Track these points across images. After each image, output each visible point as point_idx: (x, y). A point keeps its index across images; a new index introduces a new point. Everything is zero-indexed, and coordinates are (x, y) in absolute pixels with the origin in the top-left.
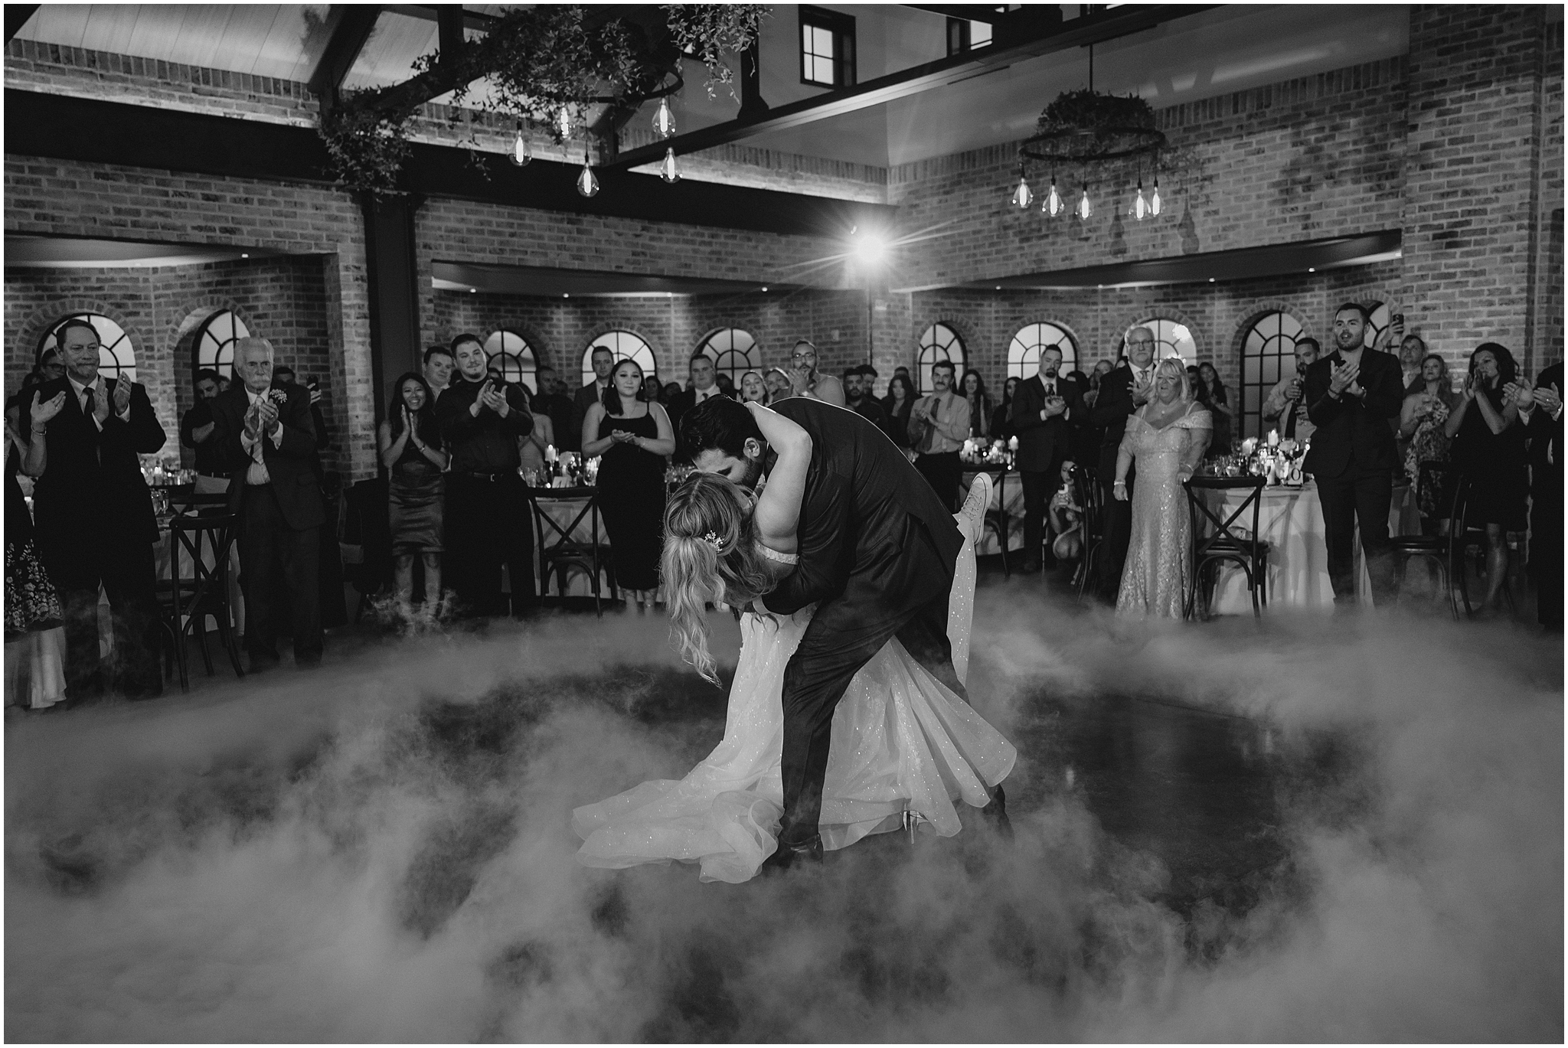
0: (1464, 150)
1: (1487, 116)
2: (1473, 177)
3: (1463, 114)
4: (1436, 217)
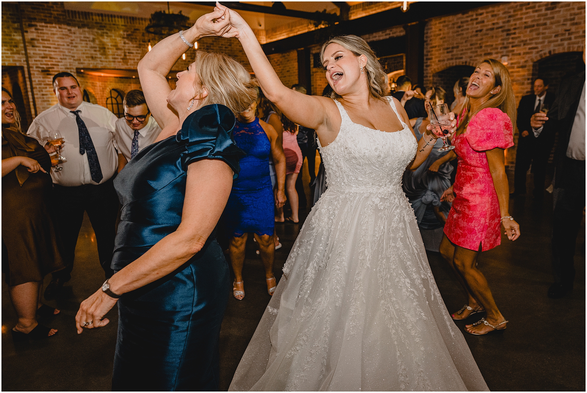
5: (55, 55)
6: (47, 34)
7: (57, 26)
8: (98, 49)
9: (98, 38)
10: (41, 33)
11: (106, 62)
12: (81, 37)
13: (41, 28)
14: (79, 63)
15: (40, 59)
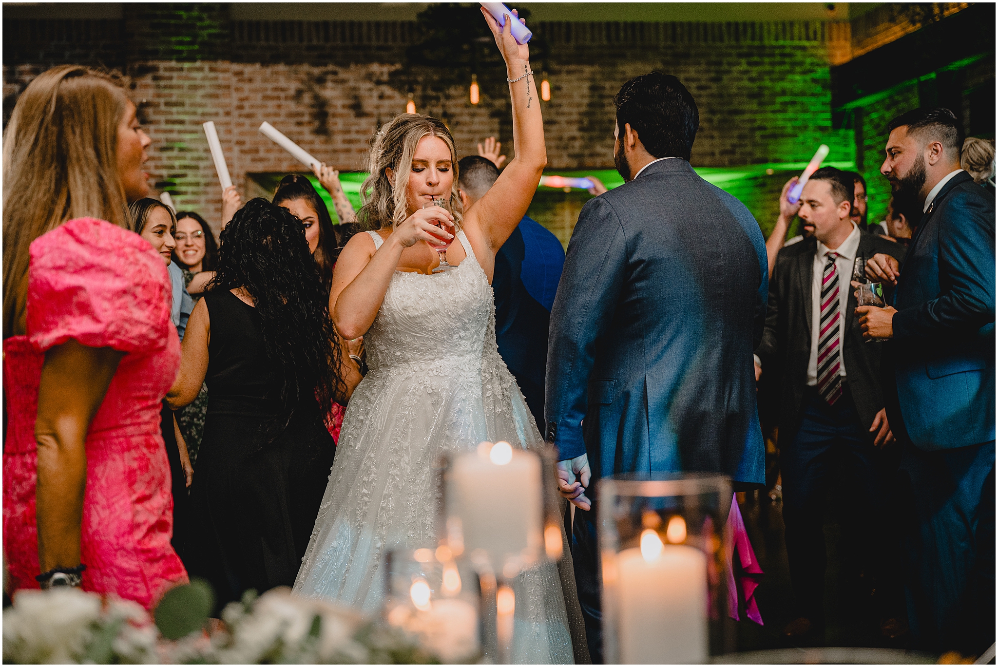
0: (178, 113)
1: (195, 88)
2: (187, 137)
3: (174, 82)
4: (157, 167)
5: (192, 140)
6: (180, 87)
7: (206, 66)
8: (306, 118)
9: (310, 89)
10: (165, 87)
11: (326, 152)
12: (266, 89)
13: (167, 74)
14: (253, 160)
15: (157, 154)
